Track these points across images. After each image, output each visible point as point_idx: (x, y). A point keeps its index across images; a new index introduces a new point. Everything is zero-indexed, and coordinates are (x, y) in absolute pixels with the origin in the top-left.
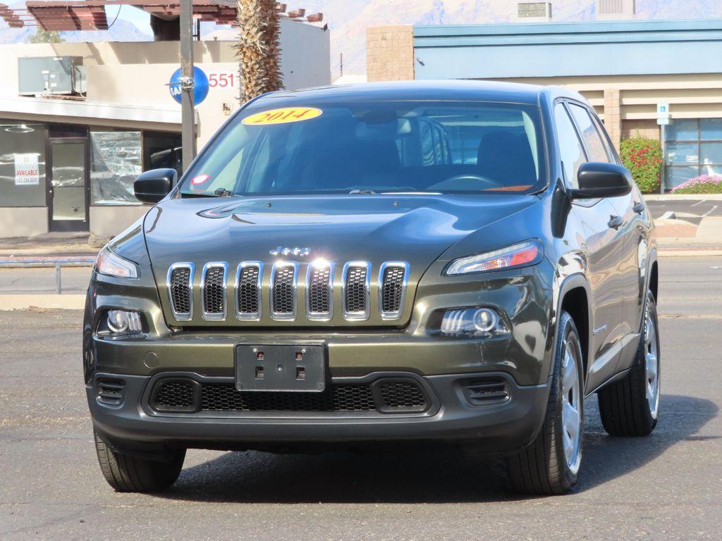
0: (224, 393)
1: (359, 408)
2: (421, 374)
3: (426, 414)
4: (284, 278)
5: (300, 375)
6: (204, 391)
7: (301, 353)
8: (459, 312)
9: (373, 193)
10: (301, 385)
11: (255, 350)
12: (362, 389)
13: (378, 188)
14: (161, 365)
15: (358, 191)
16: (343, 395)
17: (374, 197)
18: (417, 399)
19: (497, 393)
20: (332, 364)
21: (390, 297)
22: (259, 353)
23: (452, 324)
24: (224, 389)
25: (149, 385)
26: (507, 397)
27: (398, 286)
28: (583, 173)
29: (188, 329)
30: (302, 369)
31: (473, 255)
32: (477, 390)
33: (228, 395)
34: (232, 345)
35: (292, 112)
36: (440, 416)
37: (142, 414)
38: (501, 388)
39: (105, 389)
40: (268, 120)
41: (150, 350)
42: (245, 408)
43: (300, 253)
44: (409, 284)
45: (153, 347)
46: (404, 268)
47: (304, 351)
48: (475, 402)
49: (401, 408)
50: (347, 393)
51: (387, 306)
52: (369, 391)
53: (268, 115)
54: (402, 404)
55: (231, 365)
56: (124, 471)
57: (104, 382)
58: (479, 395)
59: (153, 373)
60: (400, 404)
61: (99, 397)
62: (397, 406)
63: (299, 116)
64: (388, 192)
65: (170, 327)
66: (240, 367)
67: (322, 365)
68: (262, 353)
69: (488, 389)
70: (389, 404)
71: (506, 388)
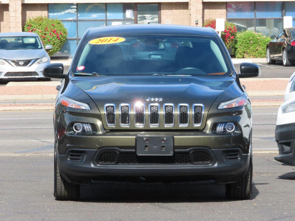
0: (129, 156)
1: (183, 162)
2: (210, 148)
3: (210, 165)
4: (154, 110)
5: (163, 149)
6: (120, 155)
7: (164, 140)
8: (222, 124)
9: (163, 75)
10: (163, 153)
11: (145, 139)
12: (185, 154)
13: (166, 73)
14: (103, 145)
15: (156, 74)
16: (178, 157)
17: (163, 76)
18: (207, 159)
19: (235, 157)
20: (175, 145)
21: (197, 118)
22: (146, 140)
23: (220, 129)
24: (129, 155)
25: (96, 154)
26: (239, 158)
27: (200, 113)
28: (243, 67)
29: (112, 131)
30: (164, 146)
31: (226, 101)
32: (229, 155)
33: (130, 157)
34: (135, 137)
35: (111, 39)
36: (216, 165)
37: (92, 166)
38: (237, 155)
39: (71, 155)
40: (101, 42)
41: (98, 139)
42: (136, 162)
43: (158, 100)
44: (204, 113)
45: (100, 138)
46: (202, 106)
47: (165, 139)
48: (228, 160)
49: (200, 162)
50: (180, 156)
51: (196, 121)
52: (188, 155)
53: (100, 40)
54: (201, 161)
55: (134, 145)
56: (66, 191)
57: (72, 152)
58: (229, 157)
59: (99, 148)
60: (200, 161)
61: (69, 159)
62: (204, 161)
63: (115, 41)
64: (171, 75)
65: (105, 129)
66: (138, 146)
67: (172, 145)
68: (148, 140)
69: (232, 155)
70: (195, 161)
71: (238, 154)
